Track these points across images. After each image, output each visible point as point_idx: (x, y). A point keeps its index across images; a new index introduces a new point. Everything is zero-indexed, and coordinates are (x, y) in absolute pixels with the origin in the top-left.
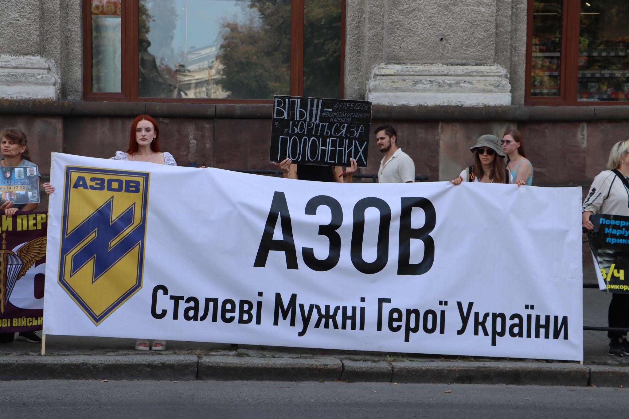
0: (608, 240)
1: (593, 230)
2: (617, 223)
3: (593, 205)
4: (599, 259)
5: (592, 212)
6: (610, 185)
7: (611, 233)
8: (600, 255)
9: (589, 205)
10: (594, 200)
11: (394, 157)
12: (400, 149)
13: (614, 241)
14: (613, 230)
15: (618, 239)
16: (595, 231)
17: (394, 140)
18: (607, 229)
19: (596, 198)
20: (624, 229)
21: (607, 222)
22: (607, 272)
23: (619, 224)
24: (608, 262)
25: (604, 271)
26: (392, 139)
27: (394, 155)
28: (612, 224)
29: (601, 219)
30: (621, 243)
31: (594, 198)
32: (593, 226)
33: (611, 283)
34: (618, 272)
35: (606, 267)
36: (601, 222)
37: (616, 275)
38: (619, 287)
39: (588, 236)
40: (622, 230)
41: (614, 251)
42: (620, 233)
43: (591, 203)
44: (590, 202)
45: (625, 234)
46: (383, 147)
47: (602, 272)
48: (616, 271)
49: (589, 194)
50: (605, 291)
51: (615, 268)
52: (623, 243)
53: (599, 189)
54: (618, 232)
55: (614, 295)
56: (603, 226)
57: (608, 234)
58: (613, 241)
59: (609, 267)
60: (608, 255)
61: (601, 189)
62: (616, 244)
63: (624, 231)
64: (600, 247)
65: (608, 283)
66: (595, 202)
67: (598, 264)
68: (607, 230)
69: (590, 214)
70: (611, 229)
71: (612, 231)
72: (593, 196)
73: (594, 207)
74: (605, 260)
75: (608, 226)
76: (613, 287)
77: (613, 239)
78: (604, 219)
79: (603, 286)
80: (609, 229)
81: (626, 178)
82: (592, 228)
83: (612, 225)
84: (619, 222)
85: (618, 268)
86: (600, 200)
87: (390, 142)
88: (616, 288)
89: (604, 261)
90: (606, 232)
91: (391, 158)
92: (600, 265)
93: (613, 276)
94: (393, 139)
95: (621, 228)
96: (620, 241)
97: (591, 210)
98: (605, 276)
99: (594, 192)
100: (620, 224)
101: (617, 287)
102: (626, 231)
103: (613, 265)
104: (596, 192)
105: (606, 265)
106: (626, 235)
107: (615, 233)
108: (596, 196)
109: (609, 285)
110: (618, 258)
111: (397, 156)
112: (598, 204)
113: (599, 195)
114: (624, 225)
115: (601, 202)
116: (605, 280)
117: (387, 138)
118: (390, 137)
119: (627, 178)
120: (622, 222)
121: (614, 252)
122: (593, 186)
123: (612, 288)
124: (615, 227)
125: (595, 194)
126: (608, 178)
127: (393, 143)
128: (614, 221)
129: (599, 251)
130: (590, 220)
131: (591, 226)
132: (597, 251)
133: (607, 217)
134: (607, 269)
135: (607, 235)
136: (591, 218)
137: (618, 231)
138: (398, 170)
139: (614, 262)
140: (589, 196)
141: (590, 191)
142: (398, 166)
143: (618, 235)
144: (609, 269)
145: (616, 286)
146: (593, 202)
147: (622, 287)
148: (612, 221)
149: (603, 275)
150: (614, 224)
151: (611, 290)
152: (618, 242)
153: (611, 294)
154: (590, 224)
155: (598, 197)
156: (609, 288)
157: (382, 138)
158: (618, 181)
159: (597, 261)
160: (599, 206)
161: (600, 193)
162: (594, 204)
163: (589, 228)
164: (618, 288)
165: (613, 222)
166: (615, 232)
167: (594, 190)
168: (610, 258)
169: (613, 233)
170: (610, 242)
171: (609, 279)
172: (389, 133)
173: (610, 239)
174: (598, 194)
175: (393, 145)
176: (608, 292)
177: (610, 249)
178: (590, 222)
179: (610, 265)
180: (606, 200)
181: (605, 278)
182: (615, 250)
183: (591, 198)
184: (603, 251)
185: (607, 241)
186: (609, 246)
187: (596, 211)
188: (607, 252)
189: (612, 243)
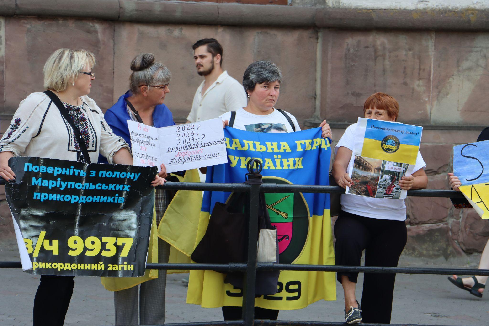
0: (36, 195)
1: (14, 181)
2: (50, 170)
3: (15, 144)
4: (23, 224)
5: (13, 153)
6: (42, 116)
7: (40, 185)
8: (24, 218)
9: (9, 143)
10: (18, 137)
11: (218, 83)
12: (225, 72)
13: (45, 196)
14: (44, 181)
15: (51, 195)
16: (16, 182)
17: (218, 61)
18: (34, 179)
19: (21, 135)
20: (59, 179)
21: (35, 169)
22: (34, 244)
23: (52, 172)
24: (35, 227)
25: (30, 242)
26: (215, 59)
27: (219, 80)
28: (41, 171)
29: (26, 165)
30: (55, 199)
31: (18, 134)
32: (14, 174)
33: (39, 260)
34: (51, 244)
35: (33, 237)
36: (26, 169)
37: (47, 247)
38: (51, 266)
39: (6, 189)
40: (57, 181)
41: (45, 212)
42: (54, 186)
43: (13, 142)
44: (10, 140)
45: (61, 186)
46: (202, 69)
47: (26, 243)
48: (47, 242)
49: (11, 126)
50: (30, 271)
51: (46, 238)
52: (58, 200)
53: (25, 122)
54: (51, 184)
55: (43, 278)
56: (29, 175)
57: (36, 186)
58: (43, 197)
59: (37, 236)
60: (36, 217)
61: (28, 121)
62: (47, 202)
63: (59, 182)
64: (25, 206)
65: (35, 259)
66: (18, 140)
67: (21, 232)
68: (34, 181)
69: (10, 156)
70: (40, 179)
71: (42, 182)
72: (17, 130)
73: (17, 146)
74: (31, 226)
75: (36, 175)
76: (42, 265)
77: (43, 195)
78: (31, 165)
79: (27, 264)
80: (37, 179)
81: (65, 105)
82: (13, 178)
83: (43, 173)
84: (52, 169)
85: (50, 237)
86: (27, 138)
87: (212, 62)
88: (47, 268)
89: (30, 228)
90: (33, 184)
91: (214, 84)
92: (23, 233)
93: (42, 249)
94: (218, 58)
95: (55, 179)
96: (54, 197)
97: (12, 150)
98: (31, 250)
99: (19, 125)
100: (54, 172)
101: (48, 266)
102: (62, 182)
103: (43, 234)
104: (21, 125)
105: (33, 233)
106: (61, 189)
107: (47, 185)
108: (21, 131)
109: (37, 264)
110: (51, 223)
111: (222, 82)
112: (23, 143)
113: (25, 130)
114: (59, 173)
115: (28, 140)
116: (31, 255)
117: (209, 57)
118: (214, 56)
119: (67, 106)
120: (56, 169)
121: (46, 214)
122: (16, 115)
123: (41, 267)
124: (47, 176)
125: (19, 127)
126: (40, 105)
127: (216, 64)
128: (45, 167)
129: (23, 212)
130: (9, 165)
131: (11, 174)
132: (20, 211)
133: (35, 161)
134: (34, 239)
135: (34, 188)
136: (10, 162)
137: (51, 182)
138: (224, 100)
139: (44, 228)
140: (11, 130)
141: (13, 122)
142: (225, 96)
143: (50, 188)
144: (37, 238)
145: (47, 264)
146: (15, 139)
147: (55, 266)
148: (42, 167)
149: (27, 249)
150: (45, 171)
151: (39, 270)
152: (50, 199)
153: (39, 276)
154: (10, 172)
155: (23, 132)
156: (37, 267)
157: (202, 57)
158: (54, 110)
159: (20, 227)
160: (24, 146)
161: (28, 128)
162: (17, 143)
163: (8, 178)
164: (50, 268)
165: (43, 169)
166: (46, 183)
167: (18, 122)
168: (39, 222)
169: (43, 184)
170: (39, 198)
171: (36, 254)
172: (212, 50)
173: (39, 194)
174: (23, 129)
175: (217, 67)
176: (35, 273)
177: (38, 209)
178: (10, 169)
179: (38, 233)
180: (37, 138)
181: (31, 252)
182: (46, 210)
183: (13, 133)
184: (29, 212)
185: (35, 197)
186: (38, 204)
187: (19, 152)
188: (33, 214)
189: (42, 200)
